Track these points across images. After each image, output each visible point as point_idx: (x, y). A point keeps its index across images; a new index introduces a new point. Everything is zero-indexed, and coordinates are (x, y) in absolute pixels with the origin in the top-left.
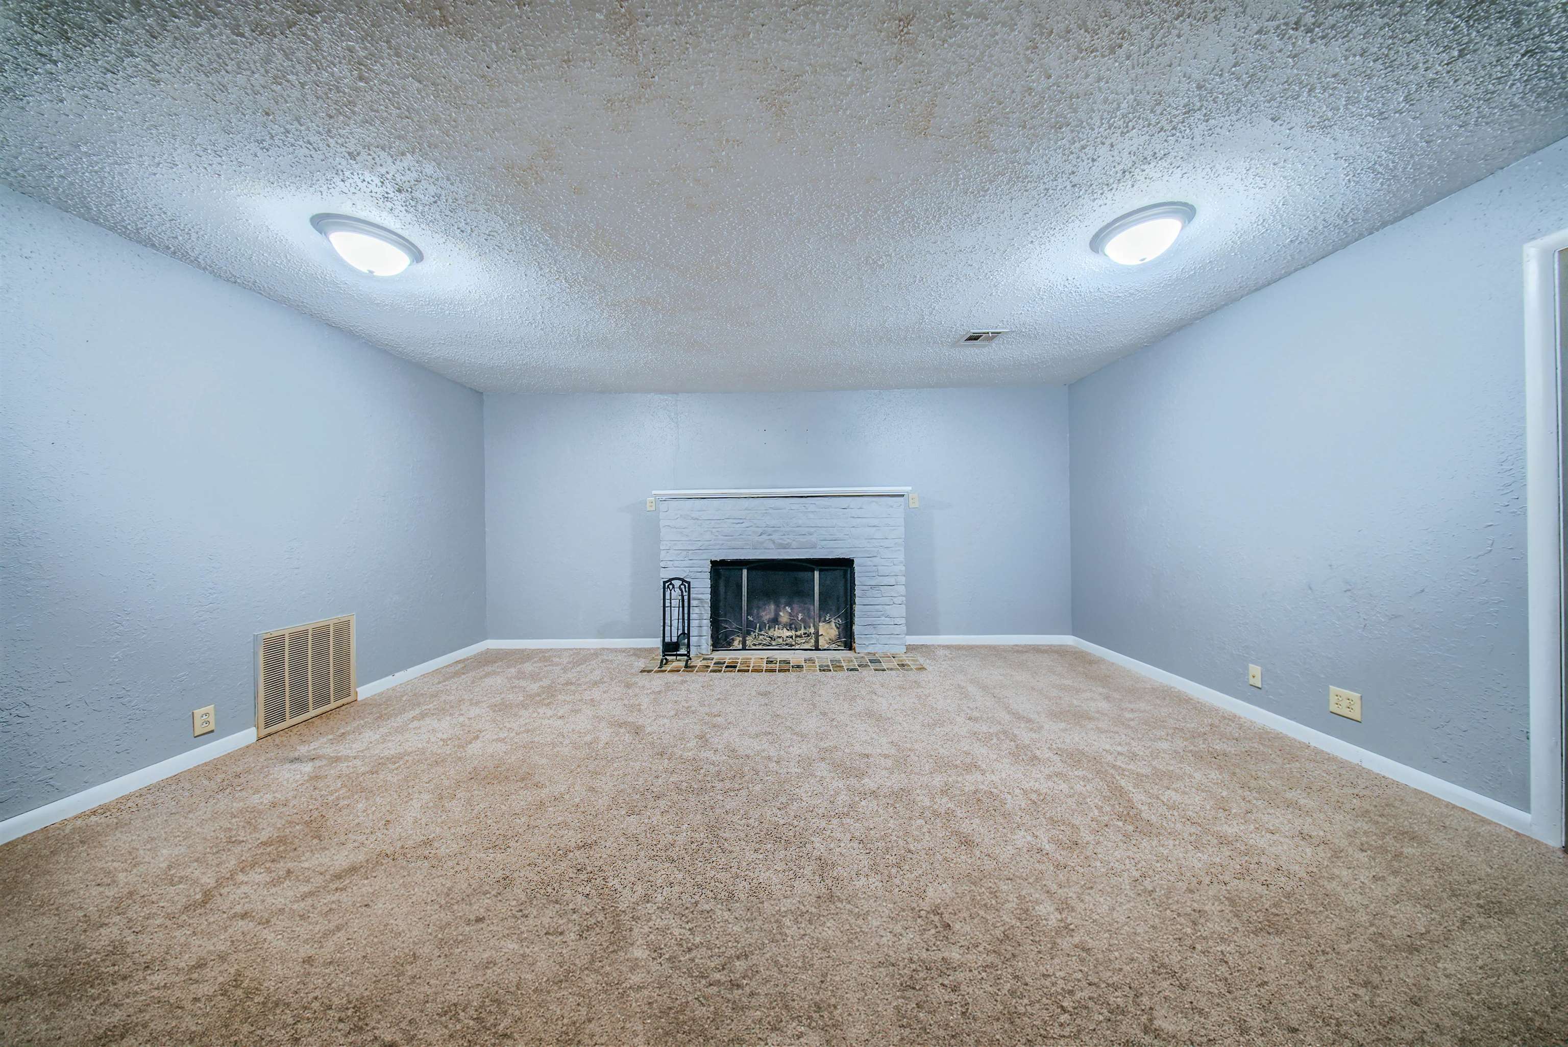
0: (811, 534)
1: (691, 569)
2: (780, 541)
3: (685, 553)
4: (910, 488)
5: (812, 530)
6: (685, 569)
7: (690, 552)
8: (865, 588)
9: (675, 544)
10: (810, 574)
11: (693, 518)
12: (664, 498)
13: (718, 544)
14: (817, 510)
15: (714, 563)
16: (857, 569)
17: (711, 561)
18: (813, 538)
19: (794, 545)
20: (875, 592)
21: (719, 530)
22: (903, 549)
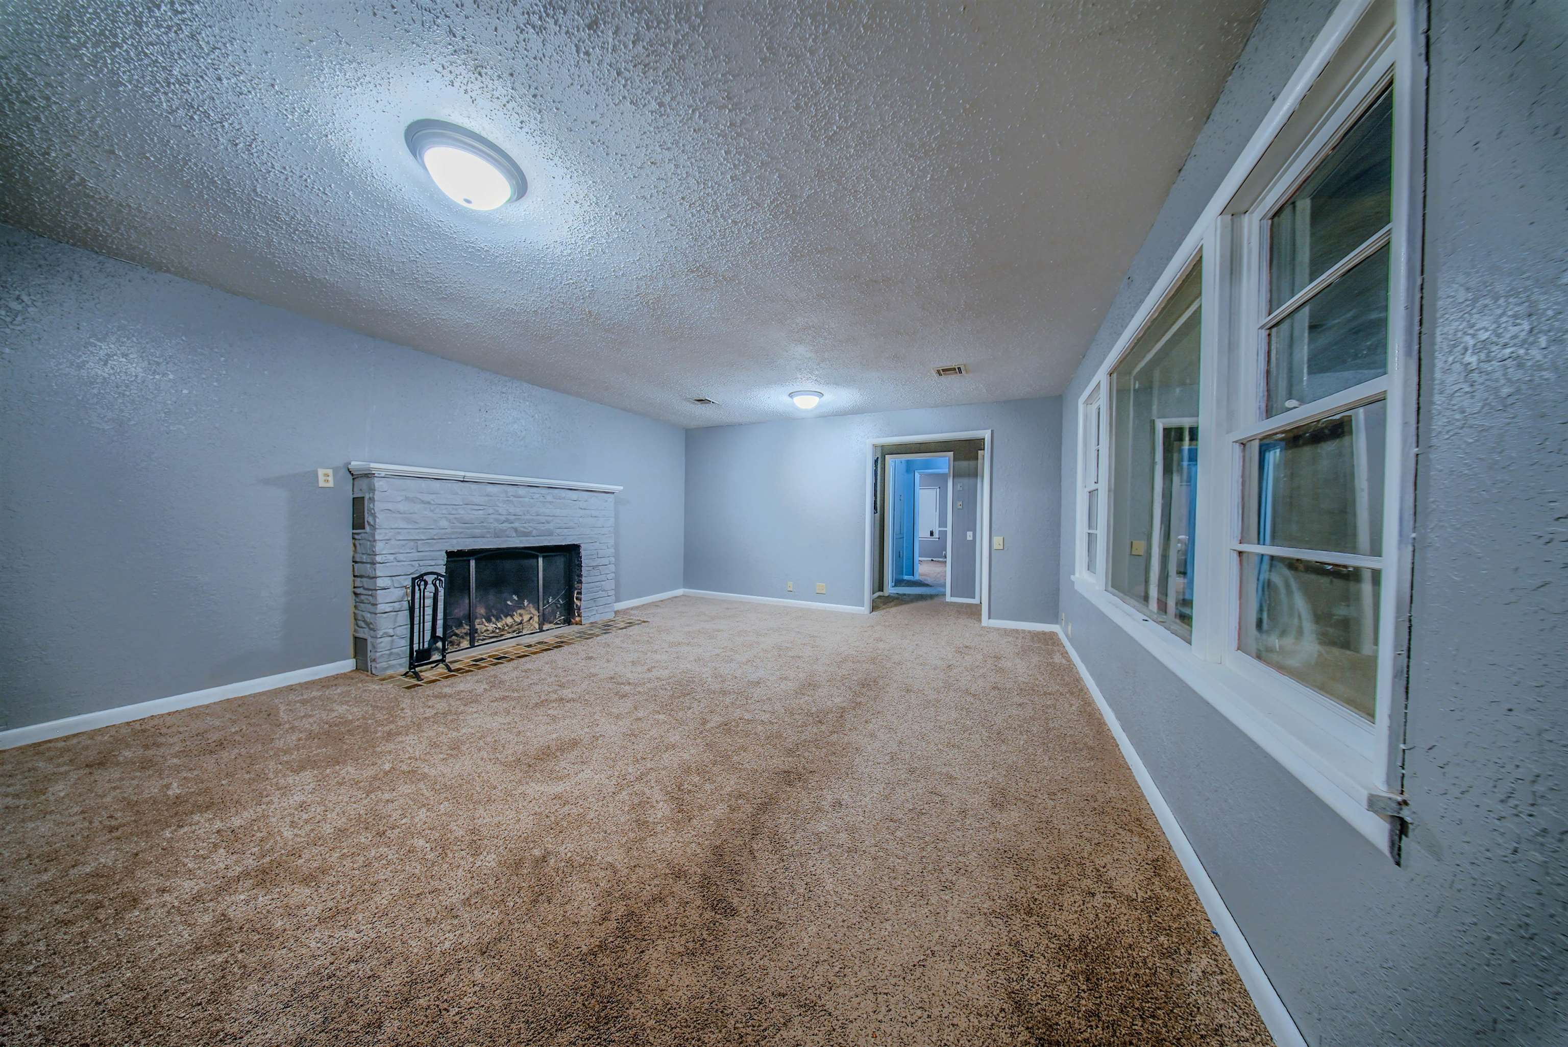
0: (548, 522)
1: (421, 563)
2: (522, 529)
3: (412, 543)
4: (622, 488)
5: (550, 518)
6: (413, 563)
7: (419, 542)
8: (590, 568)
9: (399, 533)
10: (535, 560)
11: (423, 502)
12: (383, 474)
13: (457, 532)
14: (554, 500)
15: (450, 554)
16: (583, 553)
17: (447, 552)
18: (550, 526)
19: (534, 532)
20: (596, 572)
21: (457, 516)
22: (613, 535)
